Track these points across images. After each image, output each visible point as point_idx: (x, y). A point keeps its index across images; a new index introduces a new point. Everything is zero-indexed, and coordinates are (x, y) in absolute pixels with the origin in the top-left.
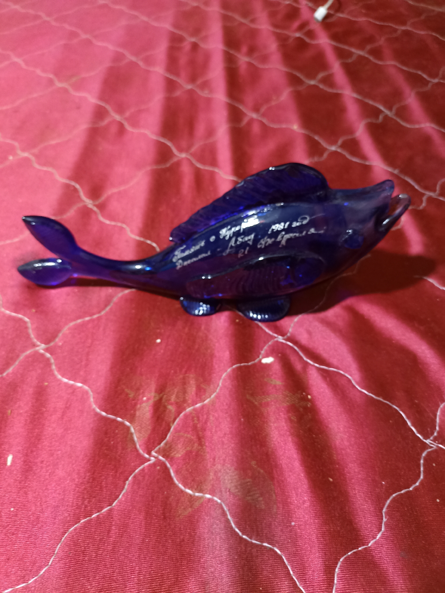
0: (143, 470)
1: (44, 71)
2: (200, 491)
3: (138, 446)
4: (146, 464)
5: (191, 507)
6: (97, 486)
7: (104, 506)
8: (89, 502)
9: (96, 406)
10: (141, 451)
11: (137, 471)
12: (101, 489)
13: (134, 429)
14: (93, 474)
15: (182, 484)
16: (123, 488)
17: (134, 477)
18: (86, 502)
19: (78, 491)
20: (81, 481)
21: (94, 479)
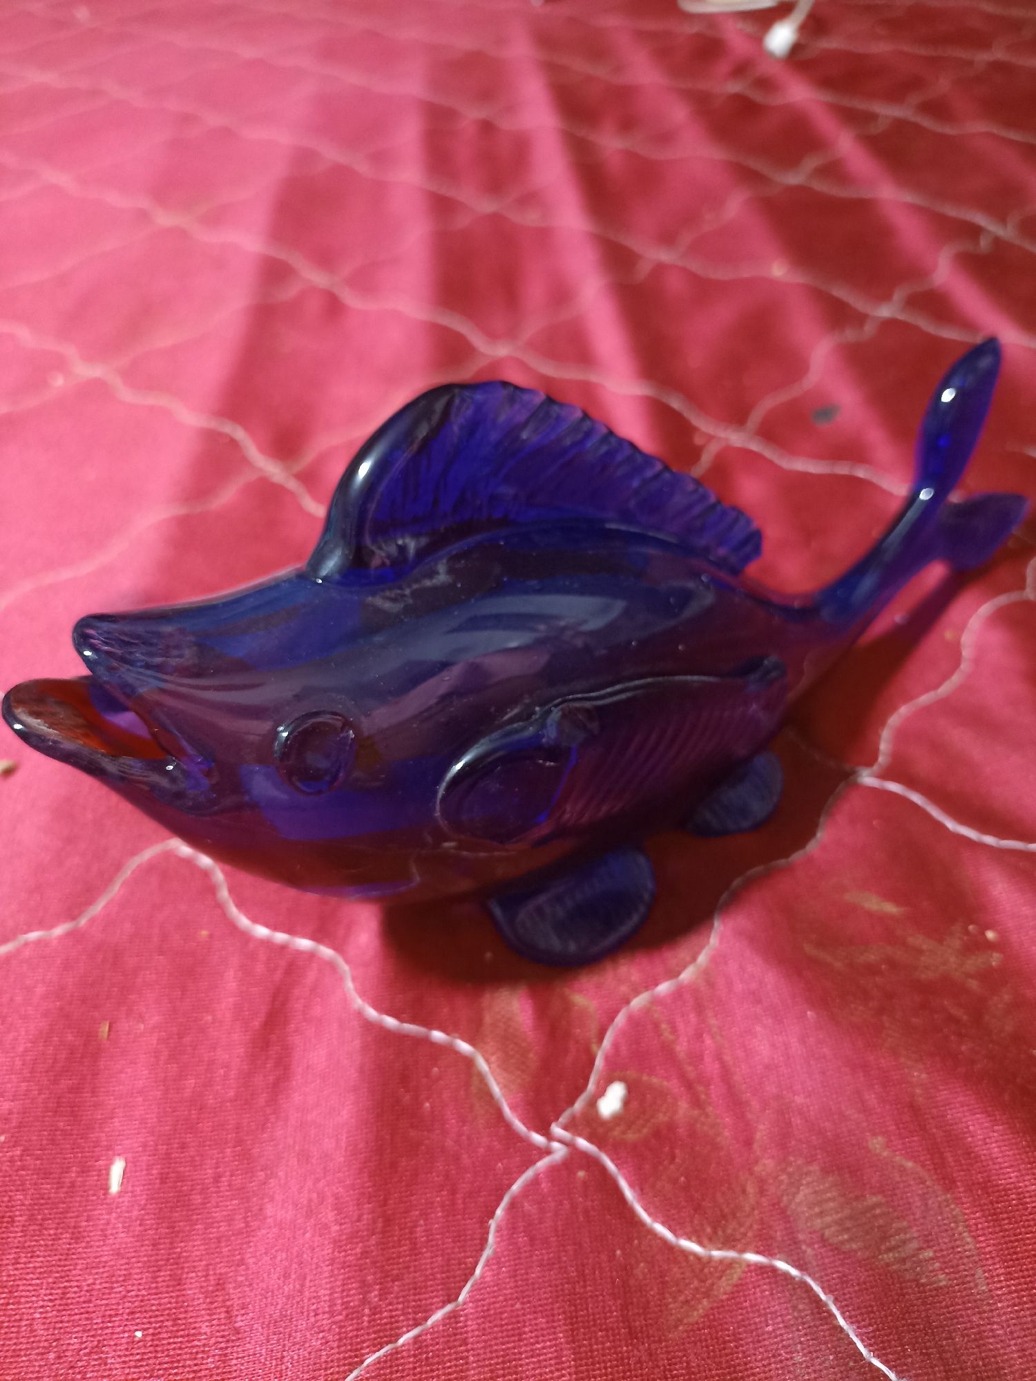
0: (535, 1182)
2: (728, 1243)
3: (507, 1111)
4: (542, 1164)
5: (707, 1295)
6: (400, 1241)
7: (432, 1304)
8: (382, 1296)
9: (364, 1000)
10: (519, 1126)
11: (516, 1187)
12: (414, 1250)
13: (487, 1061)
14: (385, 1203)
15: (663, 1223)
16: (484, 1240)
17: (513, 1205)
18: (374, 1296)
19: (344, 1262)
20: (348, 1228)
21: (388, 1221)
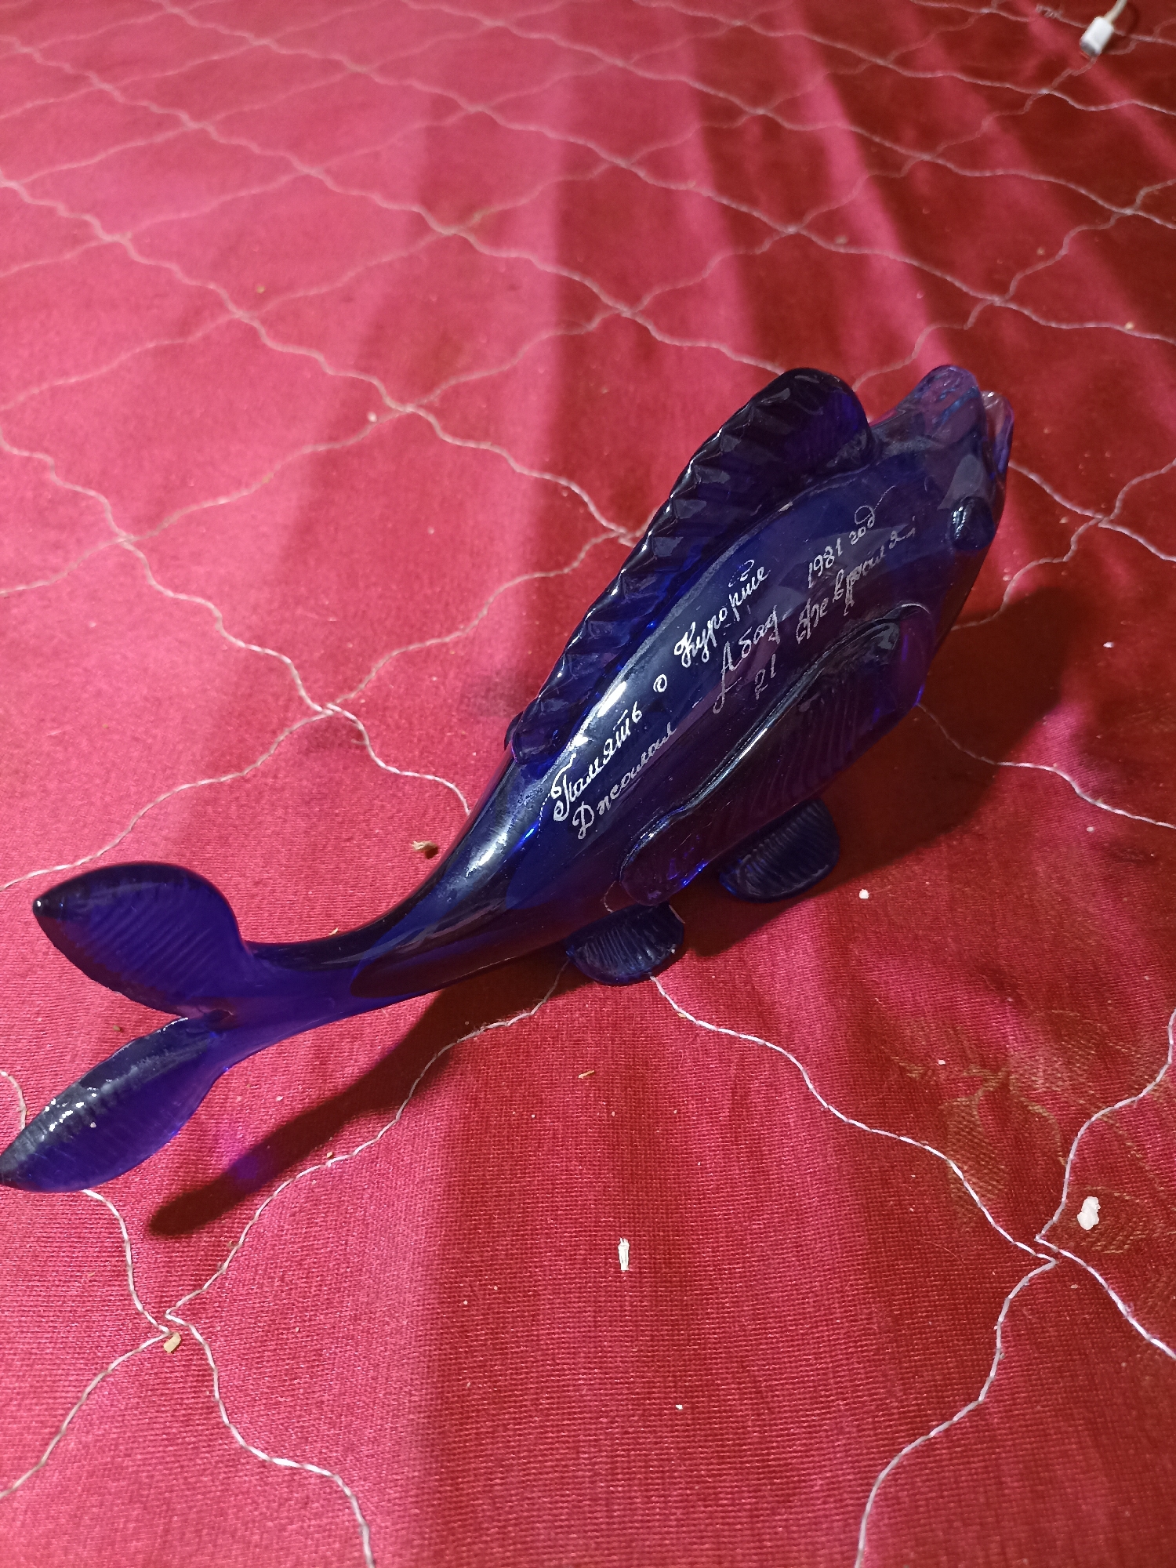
0: (1030, 1291)
1: (392, 196)
3: (990, 1221)
4: (1034, 1274)
7: (953, 1402)
8: (906, 1391)
10: (1005, 1234)
11: (1012, 1295)
13: (960, 1168)
14: (890, 1303)
16: (992, 1344)
18: (898, 1390)
21: (897, 1321)
